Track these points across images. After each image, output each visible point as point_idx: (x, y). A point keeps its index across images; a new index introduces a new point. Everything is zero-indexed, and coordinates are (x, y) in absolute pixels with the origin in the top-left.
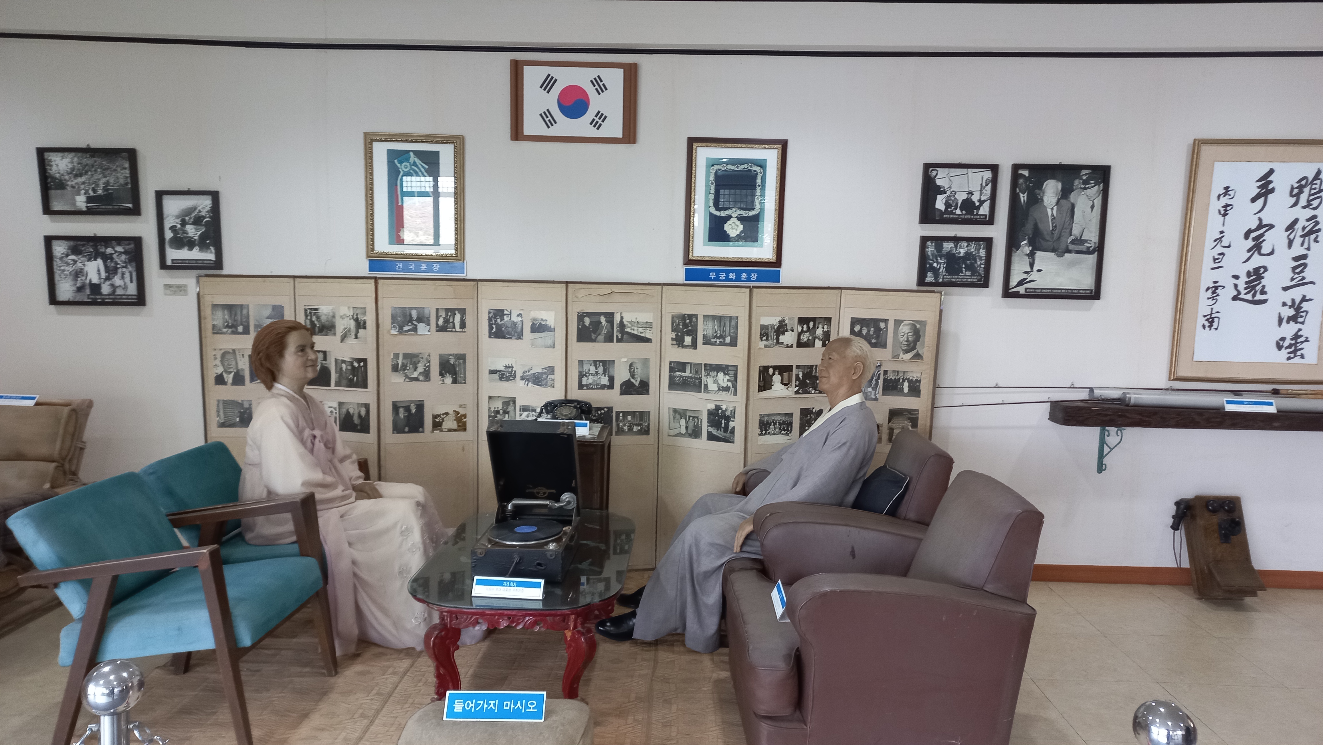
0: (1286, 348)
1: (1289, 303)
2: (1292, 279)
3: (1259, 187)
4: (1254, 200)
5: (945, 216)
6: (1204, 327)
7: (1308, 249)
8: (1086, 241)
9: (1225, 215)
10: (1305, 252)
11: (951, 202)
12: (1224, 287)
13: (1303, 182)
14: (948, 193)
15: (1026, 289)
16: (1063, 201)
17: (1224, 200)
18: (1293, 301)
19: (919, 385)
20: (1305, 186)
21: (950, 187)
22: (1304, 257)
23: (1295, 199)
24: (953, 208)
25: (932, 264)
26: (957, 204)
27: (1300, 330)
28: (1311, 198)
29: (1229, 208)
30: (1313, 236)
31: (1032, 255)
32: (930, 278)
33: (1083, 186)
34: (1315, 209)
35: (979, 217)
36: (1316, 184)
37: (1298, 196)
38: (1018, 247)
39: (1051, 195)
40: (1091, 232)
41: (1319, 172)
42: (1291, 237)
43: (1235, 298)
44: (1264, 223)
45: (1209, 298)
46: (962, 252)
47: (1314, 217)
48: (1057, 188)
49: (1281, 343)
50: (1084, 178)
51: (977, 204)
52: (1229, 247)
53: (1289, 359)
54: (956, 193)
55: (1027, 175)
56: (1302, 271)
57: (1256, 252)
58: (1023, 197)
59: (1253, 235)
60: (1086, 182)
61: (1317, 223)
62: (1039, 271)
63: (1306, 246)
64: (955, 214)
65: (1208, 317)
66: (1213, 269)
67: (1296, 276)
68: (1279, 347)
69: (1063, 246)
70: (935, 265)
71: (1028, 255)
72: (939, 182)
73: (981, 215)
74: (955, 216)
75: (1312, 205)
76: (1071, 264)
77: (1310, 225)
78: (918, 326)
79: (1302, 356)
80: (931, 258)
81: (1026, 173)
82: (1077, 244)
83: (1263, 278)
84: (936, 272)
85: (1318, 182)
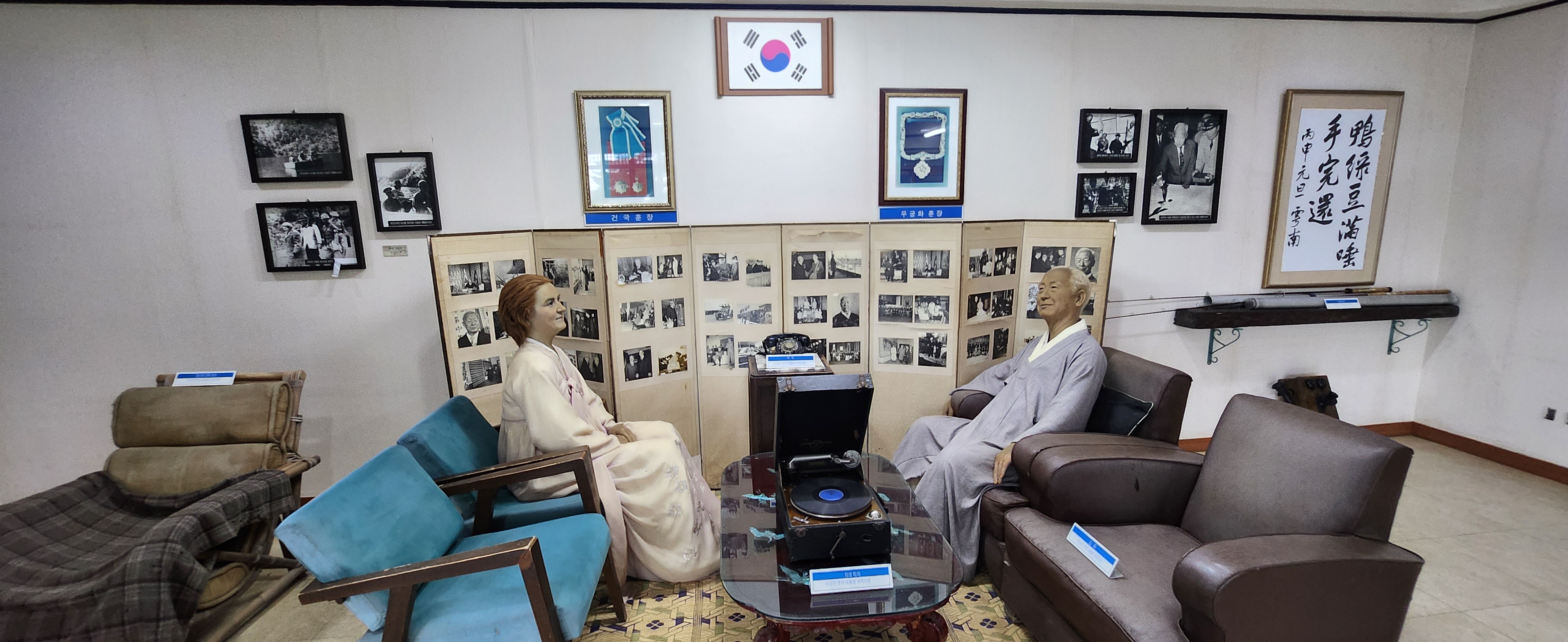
0: (1343, 258)
1: (1347, 223)
2: (1349, 204)
3: (1330, 129)
4: (1326, 140)
5: (1098, 155)
6: (1289, 244)
7: (1361, 179)
8: (1206, 174)
9: (1306, 152)
10: (1359, 181)
11: (1103, 143)
12: (1303, 211)
13: (1360, 125)
14: (1101, 135)
15: (1160, 216)
16: (1189, 142)
17: (1307, 140)
18: (1349, 220)
19: (1093, 305)
20: (1361, 128)
21: (1102, 130)
22: (1358, 185)
23: (1353, 139)
24: (1104, 148)
25: (1088, 198)
26: (1107, 144)
27: (1353, 243)
28: (1364, 138)
29: (1309, 147)
30: (1365, 169)
31: (1164, 188)
32: (1086, 210)
33: (1204, 128)
34: (1366, 146)
35: (1124, 156)
36: (1368, 127)
37: (1355, 136)
38: (1155, 181)
39: (1181, 136)
40: (1210, 167)
41: (1371, 117)
42: (1350, 170)
43: (1311, 220)
44: (1332, 159)
45: (1293, 221)
46: (1112, 186)
47: (1366, 153)
48: (1185, 130)
49: (1340, 254)
50: (1206, 121)
51: (1123, 144)
52: (1308, 178)
53: (1345, 266)
54: (1106, 135)
55: (1162, 119)
56: (1356, 197)
57: (1326, 183)
58: (1159, 138)
59: (1325, 168)
60: (1206, 125)
61: (1367, 158)
62: (1170, 201)
63: (1359, 176)
64: (1106, 153)
65: (1292, 236)
66: (1297, 197)
67: (1352, 201)
68: (1339, 258)
69: (1188, 179)
70: (1090, 198)
71: (1162, 187)
72: (1093, 126)
73: (1126, 154)
74: (1106, 155)
75: (1364, 143)
76: (1195, 194)
77: (1362, 159)
78: (1093, 252)
79: (1353, 264)
80: (1087, 192)
81: (1161, 117)
82: (1200, 178)
83: (1330, 203)
84: (1091, 204)
85: (1369, 125)
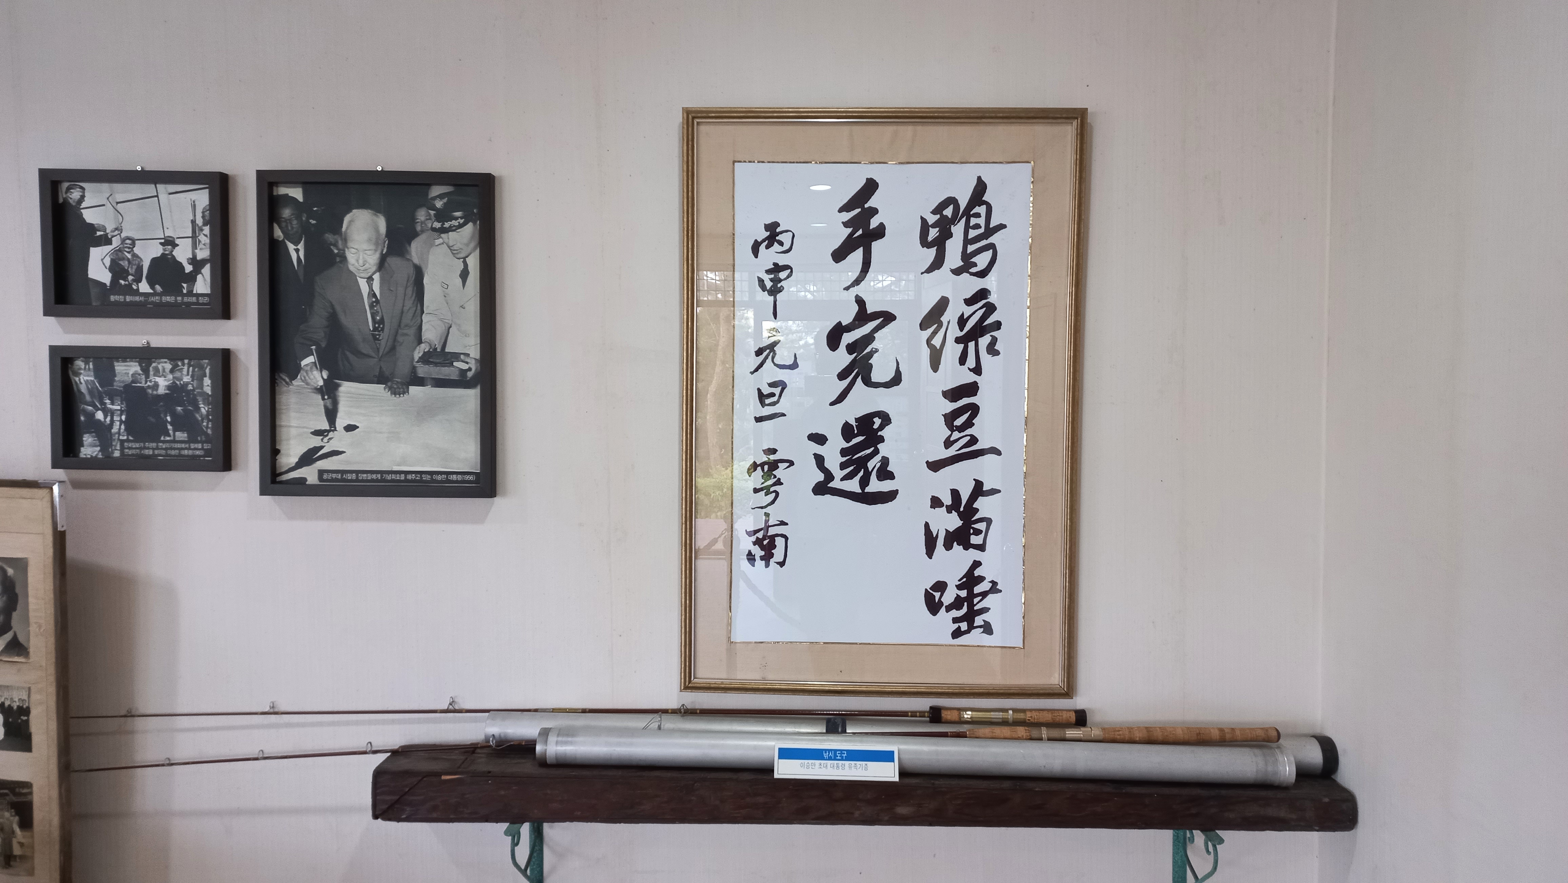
0: (949, 609)
1: (947, 500)
2: (948, 443)
3: (846, 224)
4: (839, 255)
5: (114, 298)
6: (751, 557)
7: (977, 370)
8: (456, 356)
9: (775, 291)
10: (971, 378)
11: (125, 263)
12: (791, 463)
13: (948, 212)
14: (116, 241)
15: (321, 472)
16: (393, 261)
17: (770, 256)
18: (955, 494)
20: (954, 220)
21: (119, 229)
22: (971, 389)
23: (933, 251)
24: (130, 277)
25: (91, 414)
26: (140, 268)
27: (977, 564)
28: (971, 248)
30: (984, 341)
31: (329, 391)
32: (88, 451)
33: (437, 225)
34: (983, 274)
35: (194, 299)
36: (978, 215)
37: (940, 244)
38: (295, 372)
39: (365, 246)
40: (467, 335)
41: (981, 187)
43: (821, 489)
44: (870, 309)
45: (756, 491)
46: (162, 384)
47: (983, 294)
48: (377, 230)
49: (937, 595)
50: (439, 204)
51: (189, 268)
52: (794, 366)
53: (957, 634)
54: (134, 241)
55: (300, 198)
56: (969, 424)
57: (859, 379)
58: (296, 252)
59: (848, 338)
60: (443, 215)
61: (991, 309)
62: (350, 428)
63: (971, 362)
64: (137, 292)
65: (760, 535)
66: (759, 420)
67: (956, 435)
68: (933, 607)
69: (402, 370)
70: (99, 415)
71: (320, 390)
72: (89, 217)
75: (975, 265)
76: (425, 413)
77: (975, 313)
79: (987, 629)
80: (85, 398)
81: (297, 193)
82: (436, 364)
83: (882, 440)
84: (100, 434)
85: (982, 210)
